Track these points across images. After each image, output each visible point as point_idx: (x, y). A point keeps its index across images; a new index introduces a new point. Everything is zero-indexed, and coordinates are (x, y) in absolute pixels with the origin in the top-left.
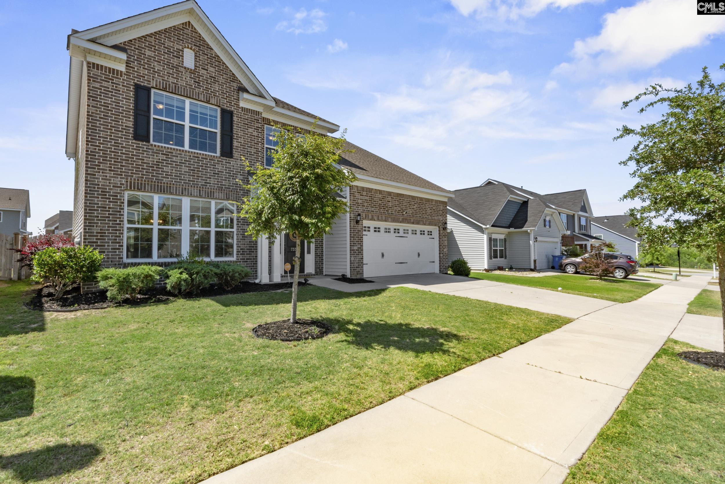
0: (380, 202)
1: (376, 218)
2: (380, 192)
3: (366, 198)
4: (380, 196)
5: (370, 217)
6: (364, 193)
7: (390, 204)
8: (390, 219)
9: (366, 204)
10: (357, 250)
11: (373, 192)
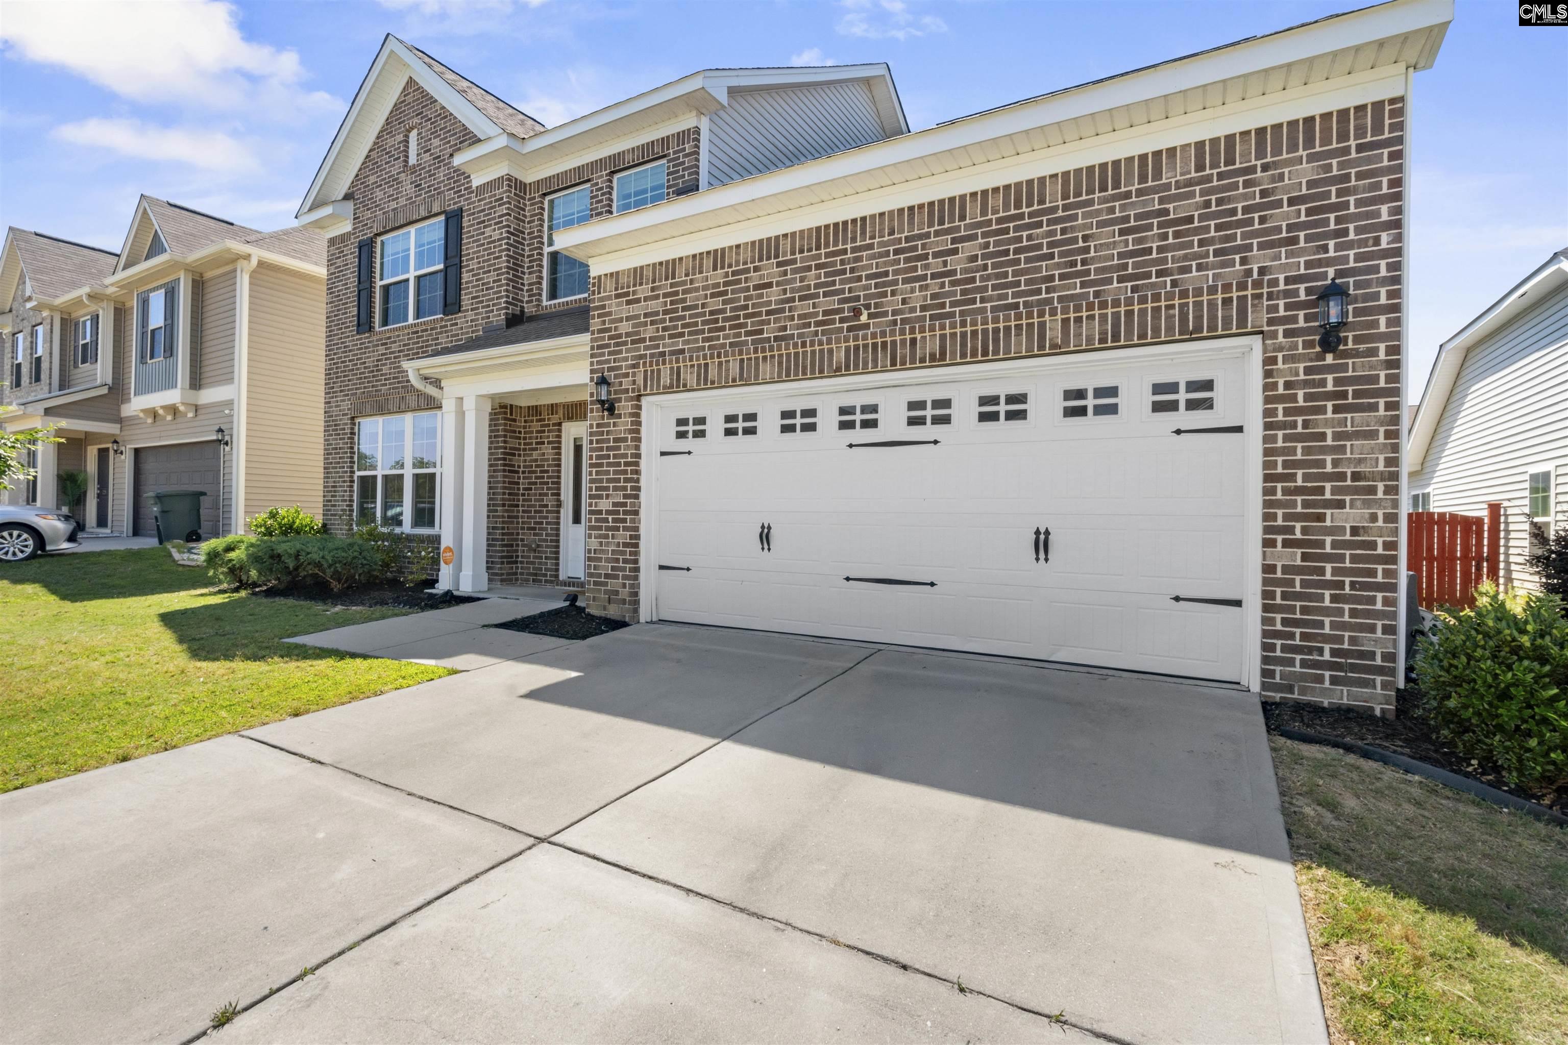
0: (716, 304)
1: (690, 378)
2: (718, 257)
3: (654, 305)
4: (718, 277)
5: (666, 379)
6: (643, 291)
7: (773, 295)
8: (766, 370)
9: (649, 332)
10: (609, 512)
11: (680, 272)
